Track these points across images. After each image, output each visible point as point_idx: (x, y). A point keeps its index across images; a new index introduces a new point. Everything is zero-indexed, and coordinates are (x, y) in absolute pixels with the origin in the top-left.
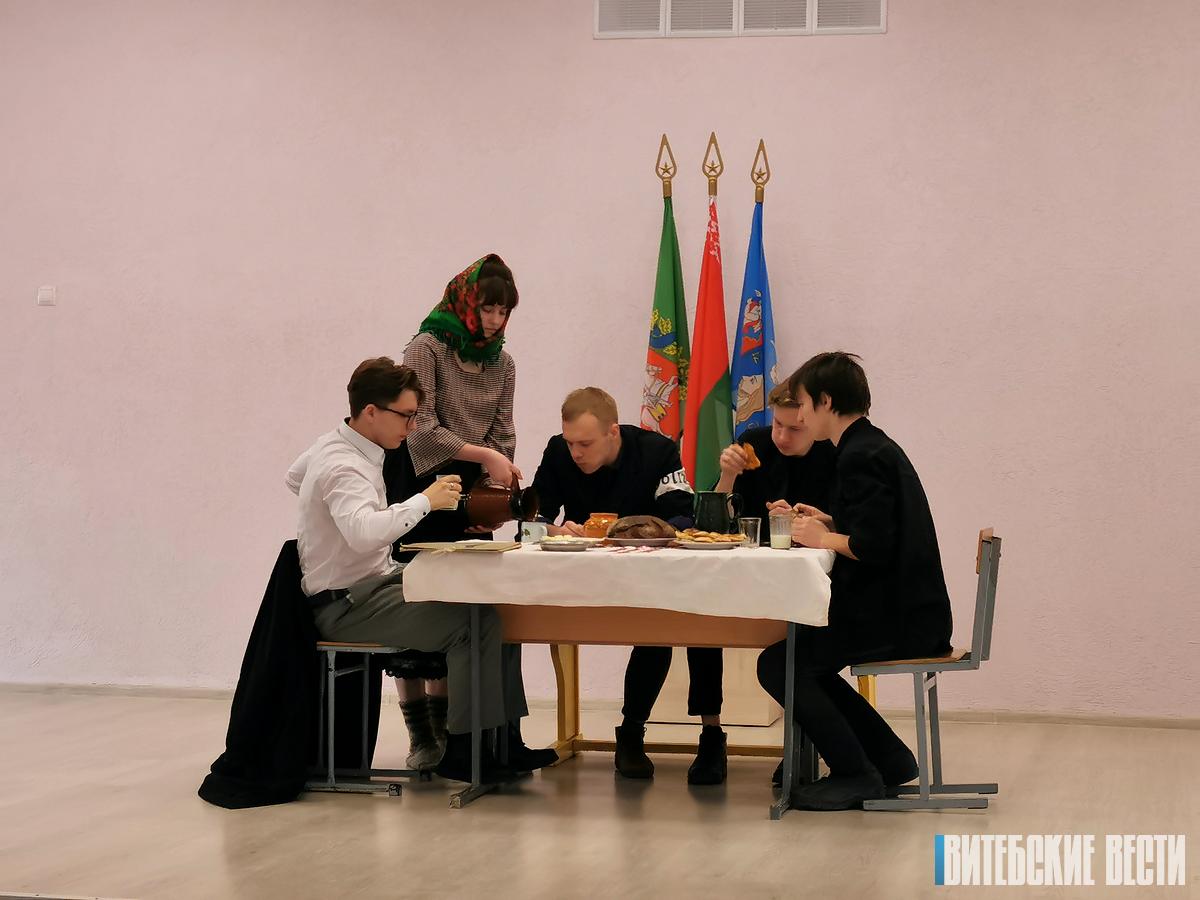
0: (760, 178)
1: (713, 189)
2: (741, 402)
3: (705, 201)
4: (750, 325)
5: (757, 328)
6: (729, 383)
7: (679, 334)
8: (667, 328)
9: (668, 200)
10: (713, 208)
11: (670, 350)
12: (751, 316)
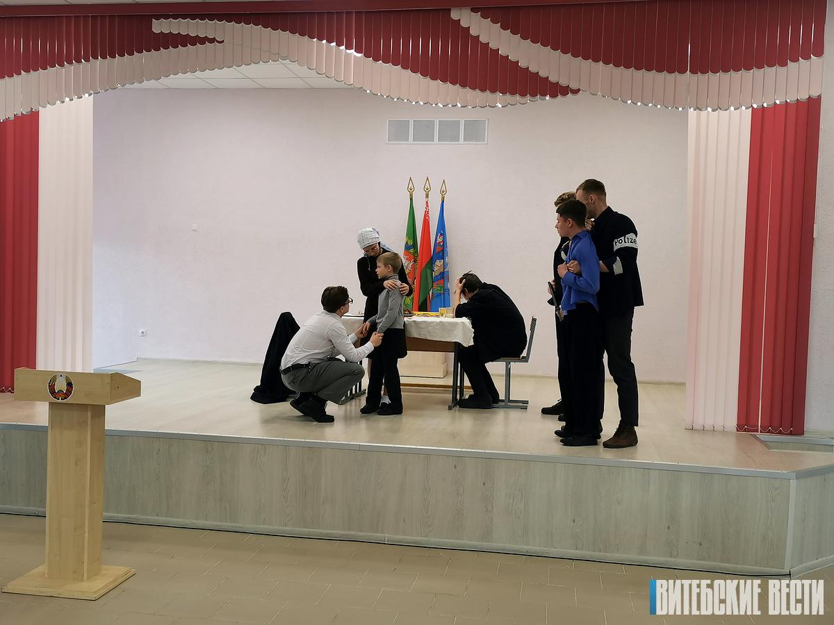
0: (443, 193)
1: (427, 196)
2: (436, 269)
3: (425, 200)
4: (439, 243)
5: (442, 244)
6: (431, 262)
7: (415, 245)
8: (411, 243)
9: (411, 199)
10: (427, 202)
11: (412, 250)
12: (440, 240)
